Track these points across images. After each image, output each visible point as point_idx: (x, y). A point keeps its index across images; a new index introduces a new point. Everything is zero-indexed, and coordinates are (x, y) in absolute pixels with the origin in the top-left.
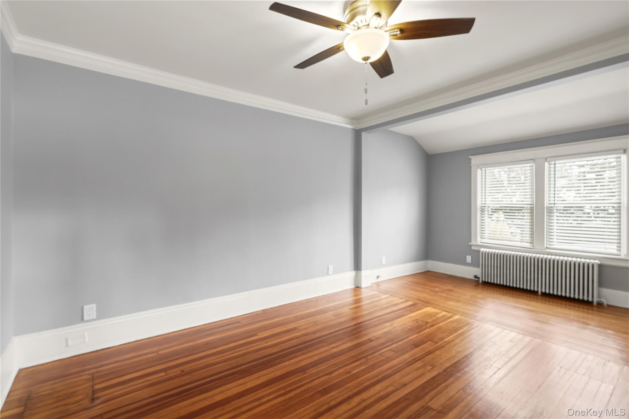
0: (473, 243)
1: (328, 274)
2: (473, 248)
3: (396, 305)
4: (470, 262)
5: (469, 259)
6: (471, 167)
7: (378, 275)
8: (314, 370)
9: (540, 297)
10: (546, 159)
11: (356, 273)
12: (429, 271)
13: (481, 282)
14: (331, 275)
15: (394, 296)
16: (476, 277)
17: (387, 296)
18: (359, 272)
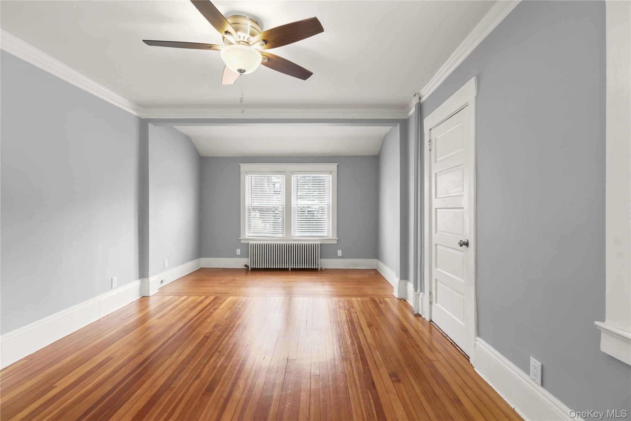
0: (242, 237)
1: (112, 288)
2: (242, 242)
3: (201, 302)
4: (240, 254)
5: (238, 252)
6: (240, 172)
7: (162, 279)
8: (179, 383)
9: (290, 272)
10: (292, 172)
11: (142, 281)
12: (201, 268)
13: (250, 269)
14: (115, 288)
15: (192, 296)
16: (246, 266)
17: (185, 297)
18: (145, 279)
